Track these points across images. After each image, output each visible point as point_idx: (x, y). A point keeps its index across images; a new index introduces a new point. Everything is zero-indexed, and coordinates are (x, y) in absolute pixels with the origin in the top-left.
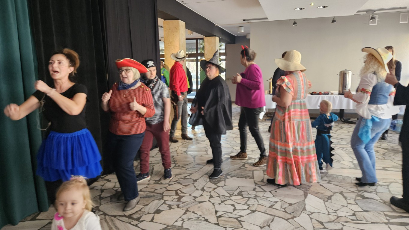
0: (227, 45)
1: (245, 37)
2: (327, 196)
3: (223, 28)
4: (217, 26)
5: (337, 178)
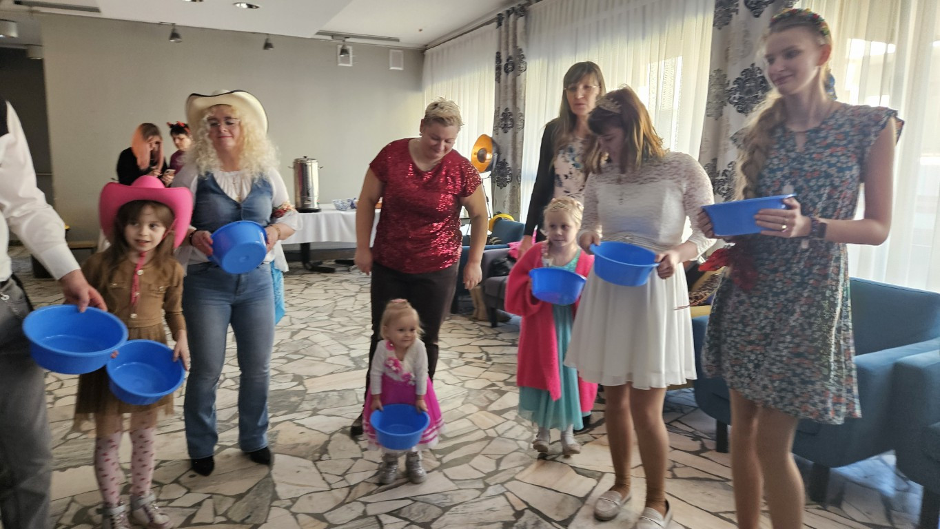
1: (25, 51)
2: (316, 446)
5: (329, 397)
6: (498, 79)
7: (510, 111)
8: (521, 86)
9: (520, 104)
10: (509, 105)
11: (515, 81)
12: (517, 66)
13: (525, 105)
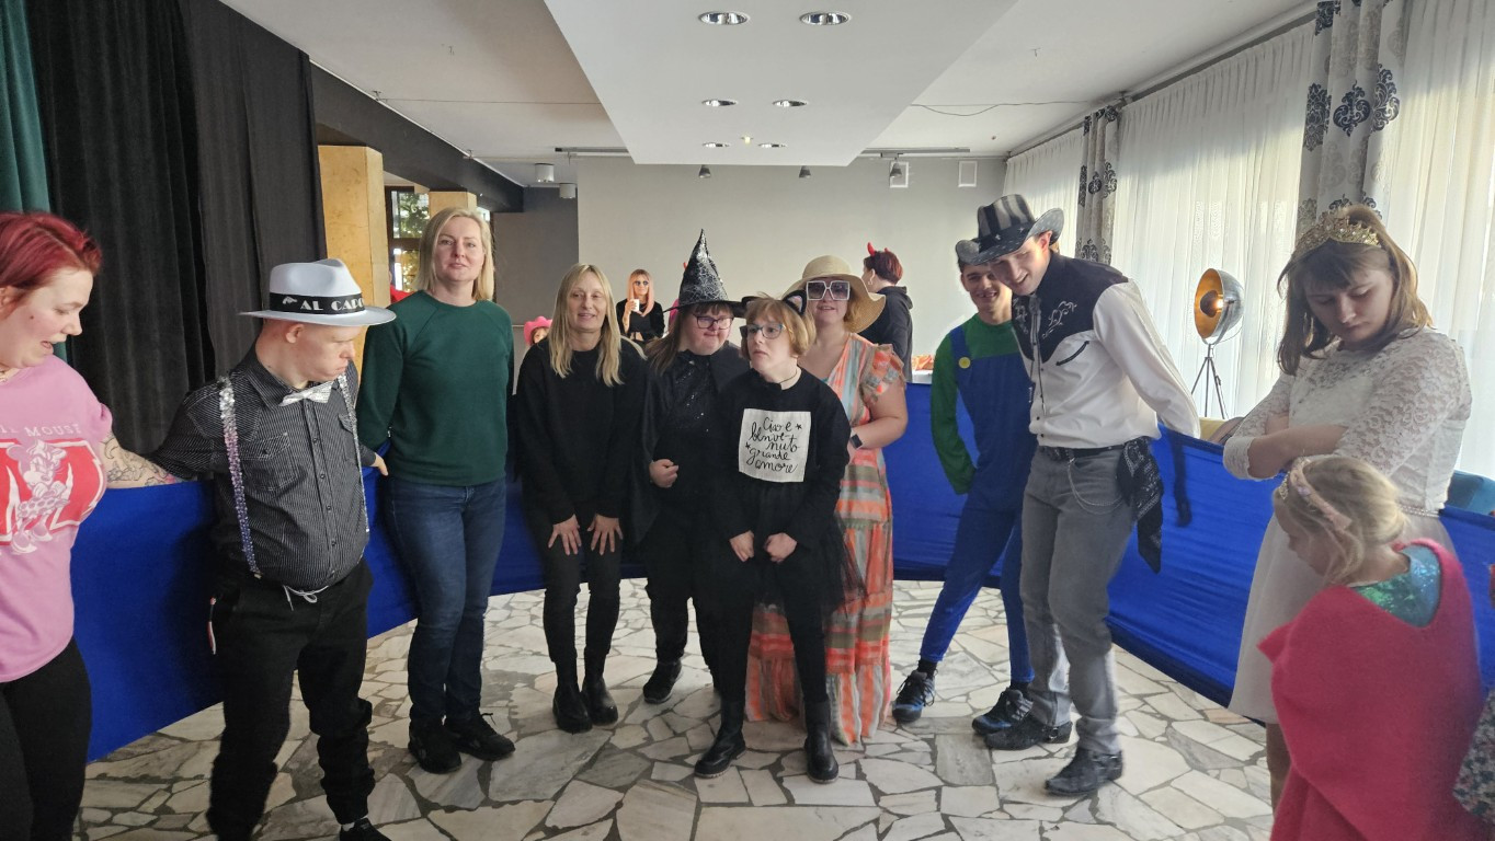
0: (496, 215)
1: (558, 190)
3: (490, 164)
4: (471, 160)
6: (1082, 200)
7: (1094, 243)
8: (1107, 211)
9: (1106, 235)
10: (1093, 235)
11: (1100, 204)
12: (1103, 186)
13: (1111, 234)
